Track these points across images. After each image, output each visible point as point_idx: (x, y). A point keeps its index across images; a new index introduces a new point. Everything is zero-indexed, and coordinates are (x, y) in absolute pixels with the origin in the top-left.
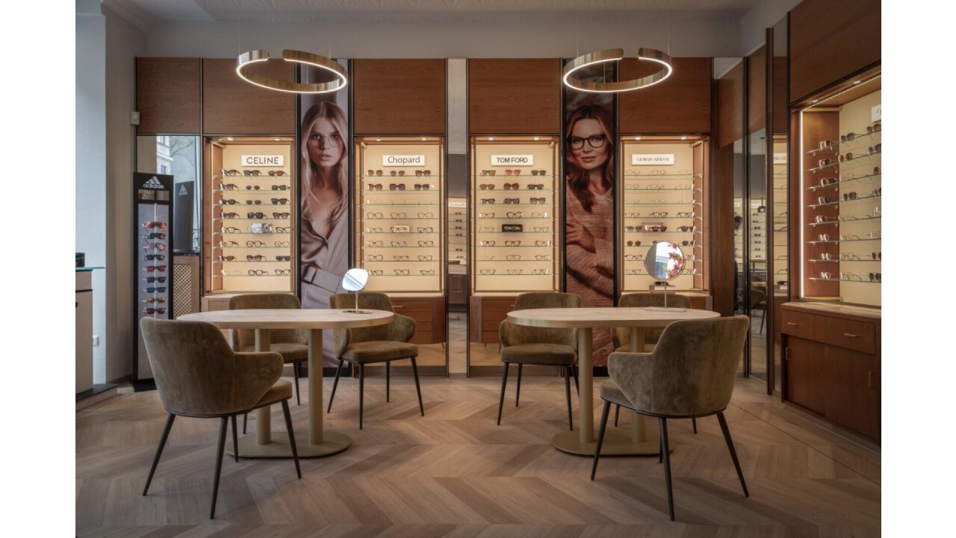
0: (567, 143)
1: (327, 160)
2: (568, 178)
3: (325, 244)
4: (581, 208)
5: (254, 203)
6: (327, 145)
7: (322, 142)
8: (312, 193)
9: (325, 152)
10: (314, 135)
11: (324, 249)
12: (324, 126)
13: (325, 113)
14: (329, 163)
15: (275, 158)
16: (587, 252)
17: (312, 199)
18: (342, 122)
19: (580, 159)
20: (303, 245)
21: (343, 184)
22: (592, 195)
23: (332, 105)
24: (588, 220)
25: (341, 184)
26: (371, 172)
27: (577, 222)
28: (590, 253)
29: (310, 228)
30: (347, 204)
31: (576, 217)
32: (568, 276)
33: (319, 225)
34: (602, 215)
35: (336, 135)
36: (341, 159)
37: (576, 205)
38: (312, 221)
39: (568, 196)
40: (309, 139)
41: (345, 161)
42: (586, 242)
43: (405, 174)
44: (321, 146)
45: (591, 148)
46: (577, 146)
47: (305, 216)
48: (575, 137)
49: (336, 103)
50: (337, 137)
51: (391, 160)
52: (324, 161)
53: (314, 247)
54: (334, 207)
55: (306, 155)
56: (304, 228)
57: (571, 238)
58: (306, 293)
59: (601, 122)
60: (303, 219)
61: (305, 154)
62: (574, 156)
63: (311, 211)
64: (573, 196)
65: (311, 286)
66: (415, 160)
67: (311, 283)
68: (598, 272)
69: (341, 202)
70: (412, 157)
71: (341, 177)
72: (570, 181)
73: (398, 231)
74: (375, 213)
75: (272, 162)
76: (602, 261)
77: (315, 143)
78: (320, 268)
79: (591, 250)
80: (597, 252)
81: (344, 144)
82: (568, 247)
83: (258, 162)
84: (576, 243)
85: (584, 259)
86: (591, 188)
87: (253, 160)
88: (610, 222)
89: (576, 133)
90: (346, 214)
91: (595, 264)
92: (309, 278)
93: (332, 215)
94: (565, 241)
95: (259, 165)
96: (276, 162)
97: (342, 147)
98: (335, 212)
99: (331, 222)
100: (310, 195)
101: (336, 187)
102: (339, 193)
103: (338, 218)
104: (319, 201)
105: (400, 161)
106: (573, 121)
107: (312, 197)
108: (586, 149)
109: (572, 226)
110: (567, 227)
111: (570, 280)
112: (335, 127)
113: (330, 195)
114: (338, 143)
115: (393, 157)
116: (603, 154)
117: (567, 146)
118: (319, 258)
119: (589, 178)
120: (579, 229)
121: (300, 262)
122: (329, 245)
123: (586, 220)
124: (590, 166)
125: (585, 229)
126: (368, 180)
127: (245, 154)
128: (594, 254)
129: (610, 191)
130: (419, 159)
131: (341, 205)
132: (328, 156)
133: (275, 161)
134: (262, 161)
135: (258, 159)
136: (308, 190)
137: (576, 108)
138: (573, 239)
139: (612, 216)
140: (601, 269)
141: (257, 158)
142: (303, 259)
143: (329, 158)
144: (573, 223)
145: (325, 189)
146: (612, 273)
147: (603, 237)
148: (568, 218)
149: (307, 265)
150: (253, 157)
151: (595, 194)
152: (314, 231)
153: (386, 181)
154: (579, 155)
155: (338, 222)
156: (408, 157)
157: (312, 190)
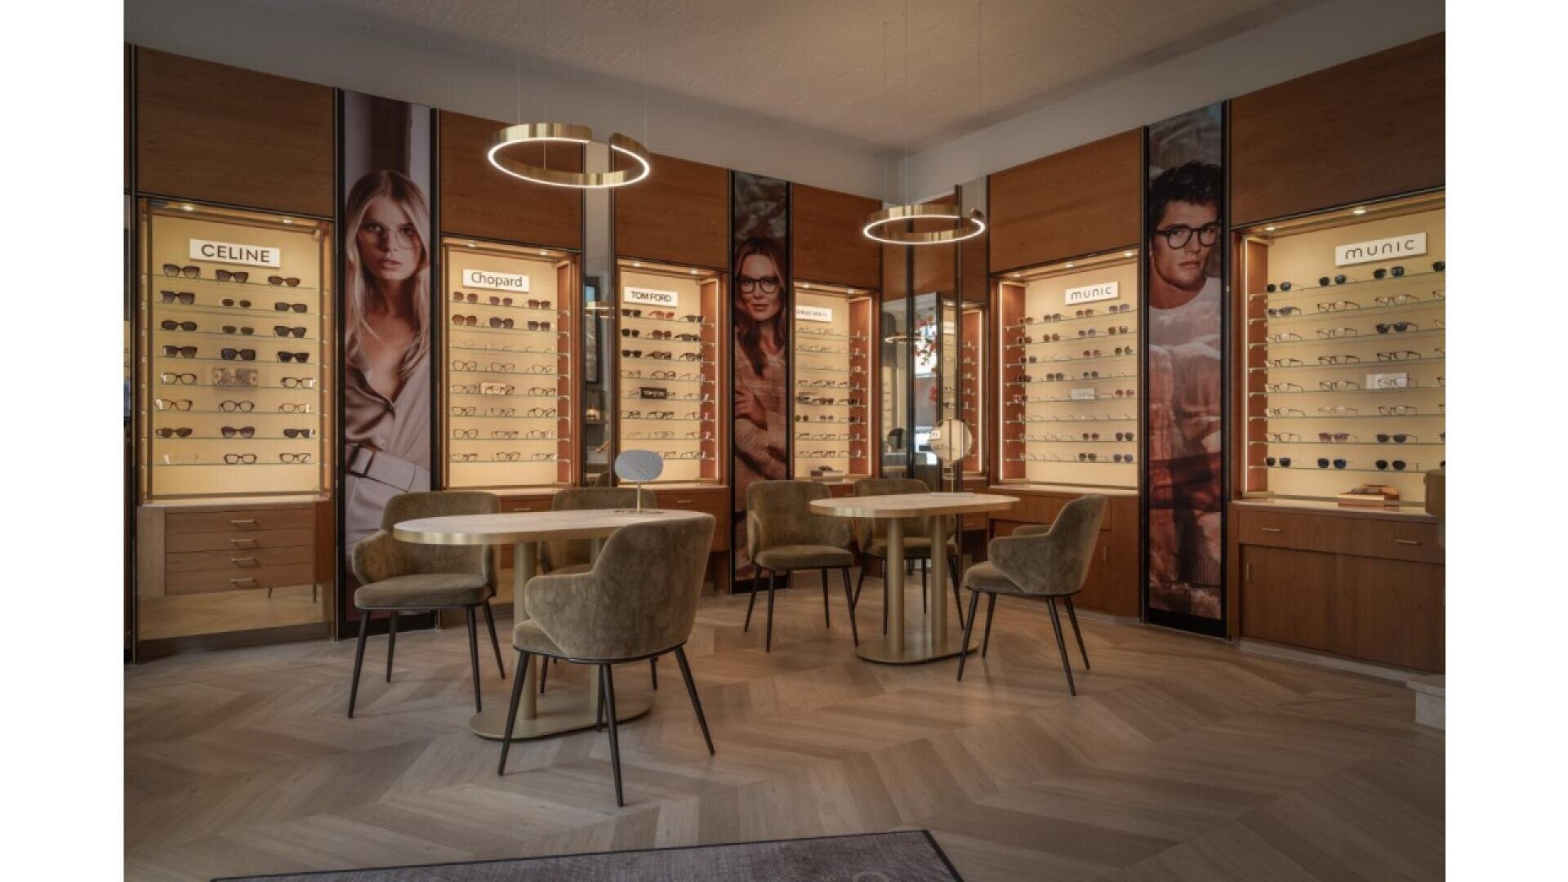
0: (736, 283)
1: (393, 270)
2: (736, 329)
3: (388, 409)
4: (751, 370)
5: (239, 331)
6: (392, 244)
7: (385, 237)
8: (365, 324)
9: (389, 256)
10: (369, 224)
11: (388, 418)
12: (389, 213)
13: (389, 190)
14: (396, 275)
15: (262, 252)
16: (758, 429)
17: (366, 333)
18: (419, 210)
19: (750, 307)
20: (348, 411)
21: (420, 310)
22: (764, 355)
23: (403, 180)
24: (759, 386)
25: (417, 312)
26: (459, 296)
27: (747, 389)
28: (762, 430)
29: (362, 383)
30: (429, 344)
31: (746, 382)
32: (737, 460)
33: (379, 378)
34: (775, 381)
35: (408, 230)
36: (418, 270)
37: (746, 366)
38: (367, 369)
39: (736, 354)
40: (360, 229)
41: (425, 274)
42: (757, 416)
43: (513, 305)
44: (383, 244)
45: (762, 293)
46: (747, 288)
47: (352, 360)
48: (745, 276)
49: (409, 176)
50: (410, 233)
51: (476, 277)
52: (386, 269)
53: (369, 414)
54: (406, 349)
55: (354, 256)
56: (351, 381)
57: (741, 409)
58: (354, 493)
59: (773, 260)
60: (349, 366)
61: (353, 254)
62: (745, 302)
63: (363, 353)
64: (742, 354)
65: (365, 480)
66: (514, 282)
67: (364, 476)
68: (770, 454)
69: (417, 341)
70: (510, 277)
71: (419, 298)
72: (739, 334)
73: (489, 392)
74: (466, 362)
75: (256, 258)
76: (775, 440)
77: (371, 238)
78: (380, 450)
79: (762, 426)
80: (770, 428)
81: (422, 246)
82: (738, 421)
83: (227, 254)
84: (746, 416)
85: (754, 438)
86: (763, 346)
87: (215, 251)
88: (782, 389)
89: (745, 272)
90: (426, 363)
91: (767, 444)
92: (360, 467)
93: (403, 361)
94: (733, 414)
95: (228, 260)
96: (265, 259)
97: (419, 250)
98: (409, 355)
99: (399, 373)
100: (361, 325)
101: (408, 314)
102: (415, 326)
103: (414, 366)
104: (377, 337)
105: (491, 280)
106: (741, 257)
107: (366, 329)
108: (757, 295)
109: (741, 394)
110: (736, 395)
111: (740, 467)
112: (406, 216)
113: (399, 328)
114: (413, 244)
115: (480, 274)
116: (775, 302)
117: (736, 287)
118: (379, 434)
119: (760, 332)
120: (749, 397)
121: (343, 441)
122: (397, 411)
123: (755, 387)
124: (761, 316)
125: (756, 398)
126: (456, 308)
127: (197, 237)
128: (765, 432)
129: (782, 351)
130: (520, 280)
131: (418, 346)
132: (394, 263)
133: (262, 256)
134: (236, 254)
135: (227, 250)
136: (357, 317)
137: (745, 238)
138: (743, 411)
139: (784, 382)
140: (773, 451)
141: (225, 247)
142: (349, 434)
143: (396, 266)
144: (743, 391)
145: (389, 318)
146: (785, 455)
147: (776, 409)
148: (737, 383)
149: (356, 445)
150: (216, 244)
151: (766, 352)
152: (370, 388)
153: (484, 314)
154: (748, 301)
155: (412, 373)
156: (503, 276)
157: (366, 317)
